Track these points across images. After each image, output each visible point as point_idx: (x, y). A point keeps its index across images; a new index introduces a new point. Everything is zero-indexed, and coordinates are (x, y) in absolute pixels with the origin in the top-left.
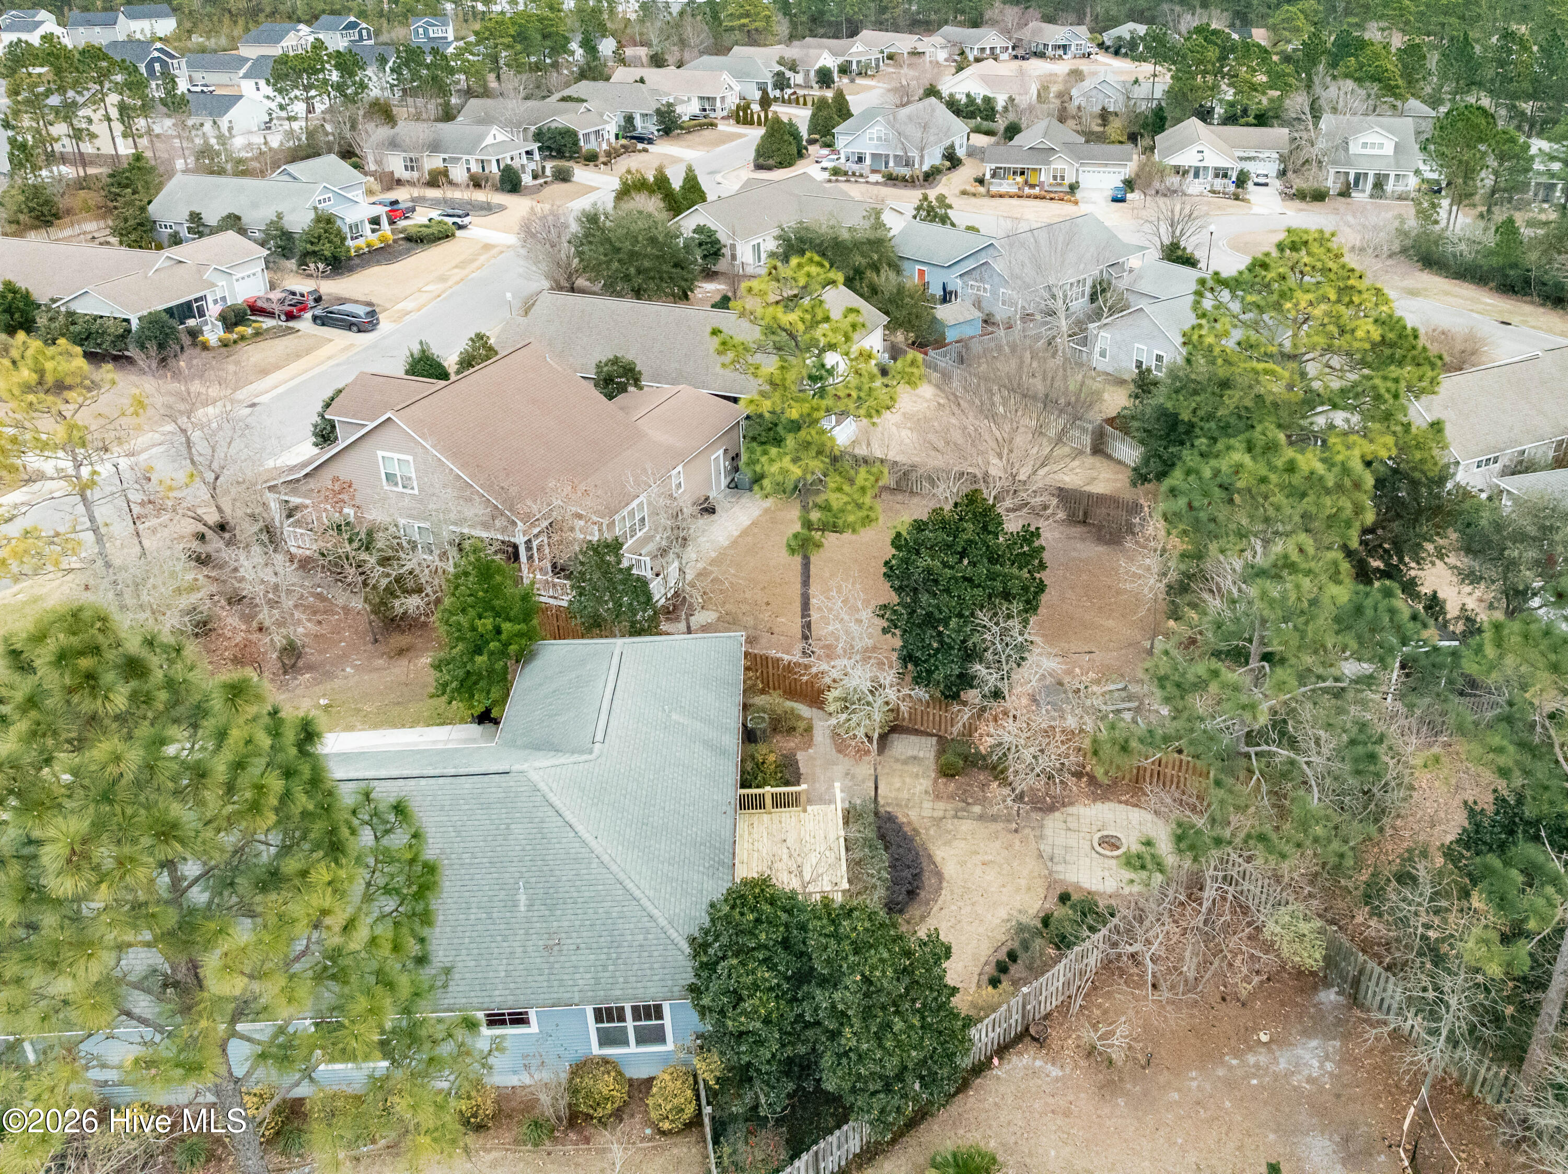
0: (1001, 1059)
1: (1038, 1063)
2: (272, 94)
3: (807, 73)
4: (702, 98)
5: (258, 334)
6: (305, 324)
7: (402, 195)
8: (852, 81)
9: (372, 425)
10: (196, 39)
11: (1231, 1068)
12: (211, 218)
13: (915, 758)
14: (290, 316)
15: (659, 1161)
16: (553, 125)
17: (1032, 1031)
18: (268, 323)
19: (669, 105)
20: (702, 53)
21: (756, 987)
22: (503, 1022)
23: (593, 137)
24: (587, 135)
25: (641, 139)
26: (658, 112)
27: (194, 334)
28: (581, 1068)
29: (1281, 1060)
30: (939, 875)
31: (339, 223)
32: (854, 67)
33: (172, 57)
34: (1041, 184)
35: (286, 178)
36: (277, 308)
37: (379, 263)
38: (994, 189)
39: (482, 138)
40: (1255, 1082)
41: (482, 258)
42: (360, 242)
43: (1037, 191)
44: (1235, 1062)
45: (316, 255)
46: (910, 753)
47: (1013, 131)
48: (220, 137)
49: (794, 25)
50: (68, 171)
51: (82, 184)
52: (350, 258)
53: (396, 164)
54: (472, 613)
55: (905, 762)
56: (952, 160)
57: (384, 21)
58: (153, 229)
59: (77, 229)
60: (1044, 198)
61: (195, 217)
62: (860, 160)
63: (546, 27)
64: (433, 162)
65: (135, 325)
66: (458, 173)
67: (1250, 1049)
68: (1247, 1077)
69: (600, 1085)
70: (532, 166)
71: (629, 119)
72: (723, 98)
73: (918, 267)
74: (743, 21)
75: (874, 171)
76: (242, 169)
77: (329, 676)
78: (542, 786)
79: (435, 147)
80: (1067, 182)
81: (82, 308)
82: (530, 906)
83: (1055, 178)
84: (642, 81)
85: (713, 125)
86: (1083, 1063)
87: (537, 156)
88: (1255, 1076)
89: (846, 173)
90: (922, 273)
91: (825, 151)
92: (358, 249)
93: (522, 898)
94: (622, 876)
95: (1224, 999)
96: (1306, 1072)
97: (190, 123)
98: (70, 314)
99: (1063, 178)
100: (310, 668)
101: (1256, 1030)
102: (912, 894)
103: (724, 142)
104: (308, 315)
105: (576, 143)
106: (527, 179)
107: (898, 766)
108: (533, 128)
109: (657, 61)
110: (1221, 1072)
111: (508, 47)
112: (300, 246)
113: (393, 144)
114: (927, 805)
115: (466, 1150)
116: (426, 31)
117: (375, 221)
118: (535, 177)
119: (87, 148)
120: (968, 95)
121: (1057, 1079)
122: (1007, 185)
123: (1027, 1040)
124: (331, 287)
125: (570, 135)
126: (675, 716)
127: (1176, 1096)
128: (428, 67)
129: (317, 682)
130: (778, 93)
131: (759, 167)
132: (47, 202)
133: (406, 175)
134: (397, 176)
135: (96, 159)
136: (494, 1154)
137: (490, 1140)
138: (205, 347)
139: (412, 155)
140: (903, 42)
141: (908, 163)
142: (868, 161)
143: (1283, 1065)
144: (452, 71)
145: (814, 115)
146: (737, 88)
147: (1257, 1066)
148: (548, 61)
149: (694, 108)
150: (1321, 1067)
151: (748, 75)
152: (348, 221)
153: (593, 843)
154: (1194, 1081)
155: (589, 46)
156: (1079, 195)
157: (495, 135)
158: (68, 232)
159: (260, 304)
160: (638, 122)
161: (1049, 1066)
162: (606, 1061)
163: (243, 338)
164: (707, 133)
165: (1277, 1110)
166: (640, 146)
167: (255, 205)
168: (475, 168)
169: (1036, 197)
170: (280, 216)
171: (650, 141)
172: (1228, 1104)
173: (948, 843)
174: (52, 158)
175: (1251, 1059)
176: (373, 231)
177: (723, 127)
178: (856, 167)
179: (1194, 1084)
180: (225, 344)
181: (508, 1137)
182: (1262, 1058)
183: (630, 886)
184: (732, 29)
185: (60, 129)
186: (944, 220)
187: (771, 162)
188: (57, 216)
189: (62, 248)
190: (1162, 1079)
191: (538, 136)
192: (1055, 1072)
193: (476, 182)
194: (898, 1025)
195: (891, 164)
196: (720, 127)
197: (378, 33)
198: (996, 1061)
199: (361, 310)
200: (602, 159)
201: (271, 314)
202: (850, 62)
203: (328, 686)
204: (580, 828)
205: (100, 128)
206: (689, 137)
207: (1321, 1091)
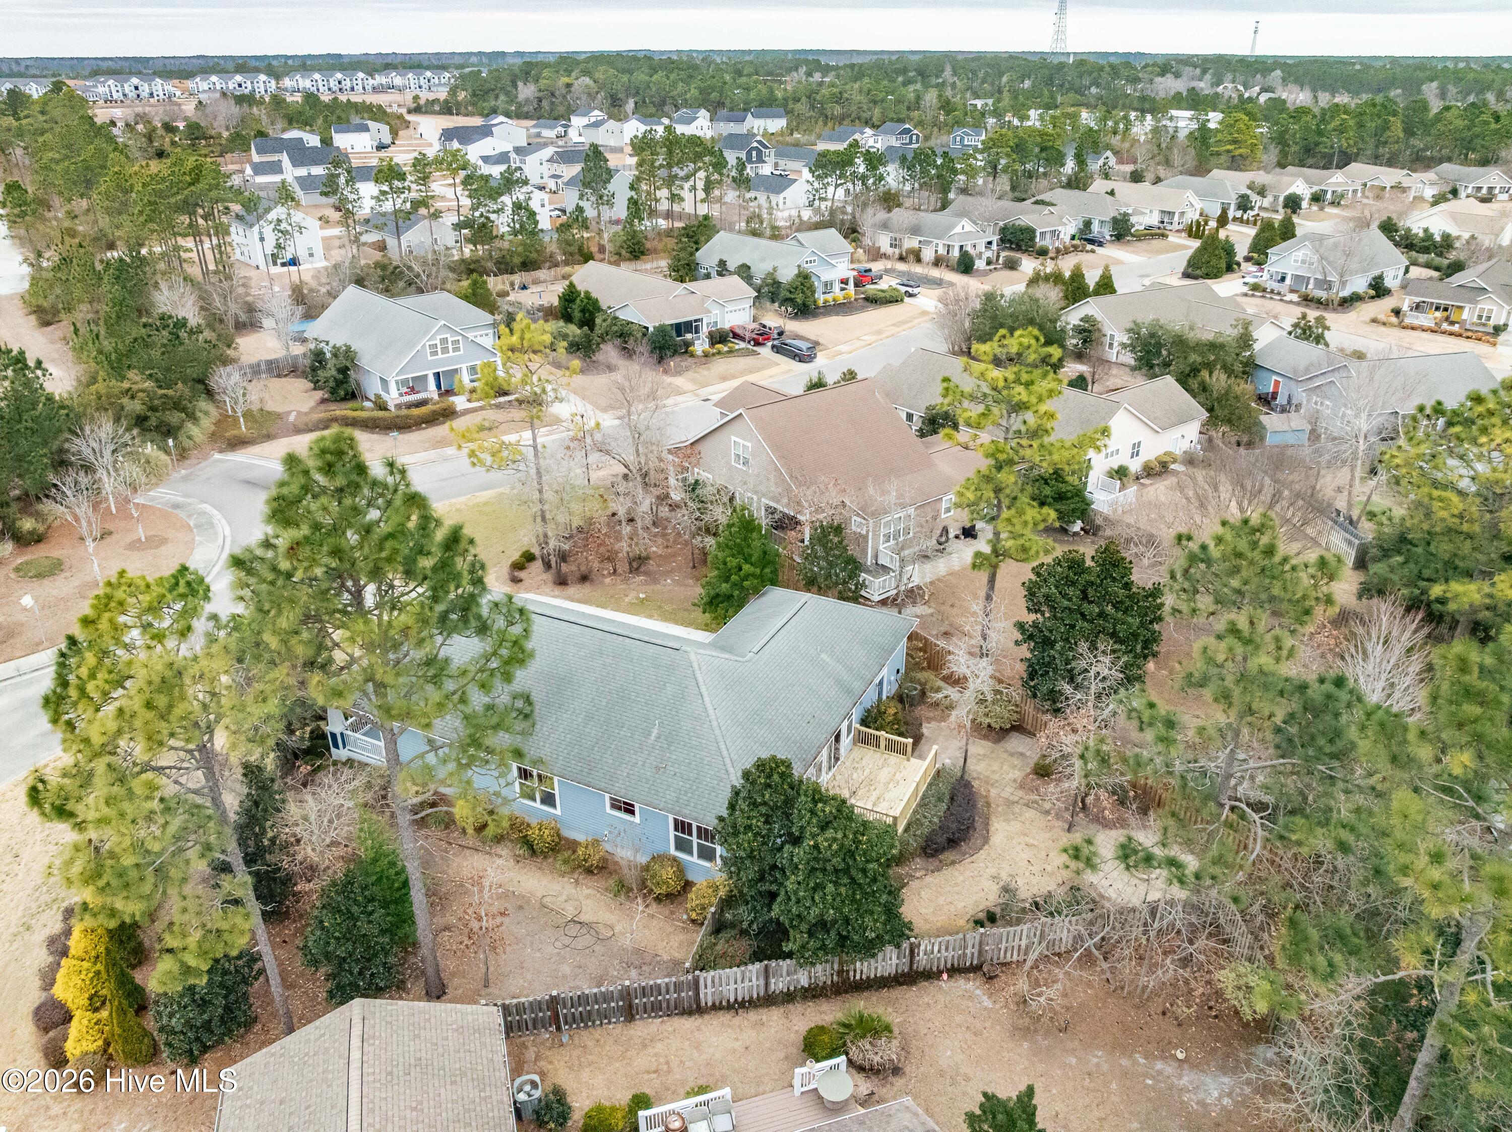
0: (950, 976)
1: (978, 992)
2: (811, 179)
3: (1276, 198)
4: (1163, 212)
5: (730, 352)
6: (765, 351)
7: (877, 267)
8: (1322, 209)
9: (731, 416)
10: (796, 135)
11: (1135, 1063)
12: (732, 266)
13: (1022, 754)
14: (757, 344)
15: (682, 937)
16: (1017, 223)
17: (985, 969)
18: (742, 345)
19: (1126, 215)
20: (1181, 173)
21: (749, 828)
22: (619, 809)
23: (1048, 236)
24: (1043, 234)
25: (1091, 241)
26: (1115, 220)
27: (688, 344)
28: (659, 858)
29: (1186, 1078)
30: (986, 840)
31: (814, 279)
32: (1329, 196)
33: (766, 147)
34: (1462, 323)
35: (794, 242)
36: (748, 335)
37: (837, 314)
38: (1408, 321)
39: (952, 226)
40: (1150, 1082)
41: (916, 321)
42: (829, 297)
43: (1456, 328)
44: (1142, 1061)
45: (791, 300)
46: (1020, 750)
47: (1457, 267)
48: (770, 208)
49: (1284, 154)
50: (662, 223)
51: (669, 233)
52: (818, 307)
53: (884, 242)
54: (728, 552)
55: (1012, 755)
56: (1379, 289)
57: (936, 129)
58: (696, 269)
59: (655, 264)
60: (1460, 335)
61: (722, 263)
62: (1283, 279)
63: (1043, 141)
64: (910, 243)
65: (651, 329)
66: (928, 254)
67: (1163, 1058)
68: (1146, 1075)
69: (663, 872)
70: (989, 254)
71: (1088, 224)
72: (1182, 214)
73: (1275, 377)
74: (1229, 147)
75: (1292, 291)
76: (776, 235)
77: (655, 581)
78: (695, 665)
79: (915, 231)
80: (1492, 323)
81: (622, 315)
82: (658, 738)
83: (1480, 317)
84: (1112, 193)
85: (1164, 236)
86: (1013, 1007)
87: (994, 247)
88: (1153, 1078)
89: (1264, 290)
90: (1277, 383)
91: (1254, 268)
92: (826, 302)
93: (655, 732)
94: (720, 738)
95: (1164, 1013)
96: (1202, 1096)
97: (748, 195)
98: (616, 318)
99: (1489, 318)
100: (646, 573)
101: (1176, 1047)
102: (953, 843)
103: (1167, 252)
104: (770, 344)
105: (1032, 239)
106: (980, 264)
107: (1005, 756)
108: (1001, 224)
109: (1136, 177)
110: (1124, 1062)
111: (1008, 155)
112: (784, 294)
113: (885, 226)
114: (1009, 789)
115: (577, 881)
116: (962, 139)
117: (844, 282)
118: (989, 263)
119: (676, 208)
120: (1426, 230)
121: (986, 1008)
122: (1427, 319)
123: (979, 974)
124: (793, 326)
125: (1030, 232)
126: (824, 656)
127: (1074, 1061)
128: (937, 167)
129: (646, 583)
130: (1239, 214)
131: (1186, 275)
132: (639, 243)
133: (889, 251)
134: (882, 250)
135: (680, 217)
136: (590, 891)
137: (591, 881)
138: (692, 355)
139: (898, 236)
140: (1388, 176)
141: (1328, 286)
142: (1288, 281)
143: (1185, 1081)
144: (955, 172)
145: (1257, 235)
146: (1198, 205)
147: (1160, 1072)
148: (1041, 170)
149: (1153, 219)
150: (1219, 1099)
151: (1214, 195)
152: (823, 279)
153: (711, 712)
154: (1097, 1058)
155: (1080, 161)
156: (1503, 337)
157: (965, 226)
158: (648, 266)
159: (738, 331)
160: (1095, 227)
161: (985, 998)
162: (675, 859)
163: (719, 353)
164: (1157, 243)
165: (1155, 1110)
166: (1089, 247)
167: (763, 260)
168: (942, 251)
169: (1451, 334)
170: (775, 269)
171: (1101, 244)
172: (1114, 1086)
173: (1007, 820)
174: (653, 213)
175: (1159, 1065)
176: (843, 289)
177: (1173, 239)
178: (1276, 286)
179: (1095, 1060)
180: (706, 355)
181: (603, 884)
182: (1169, 1069)
183: (723, 747)
184: (1218, 154)
185: (663, 193)
186: (1319, 339)
187: (1198, 272)
188: (643, 253)
189: (637, 276)
190: (1070, 1045)
191: (1003, 230)
192: (987, 1003)
193: (937, 262)
194: (830, 888)
195: (1311, 286)
196: (1170, 238)
197: (927, 138)
198: (945, 976)
199: (804, 345)
200: (1051, 255)
201: (742, 339)
202: (1325, 192)
203: (650, 588)
204: (707, 699)
205: (686, 194)
206: (1139, 244)
207: (1206, 1114)
